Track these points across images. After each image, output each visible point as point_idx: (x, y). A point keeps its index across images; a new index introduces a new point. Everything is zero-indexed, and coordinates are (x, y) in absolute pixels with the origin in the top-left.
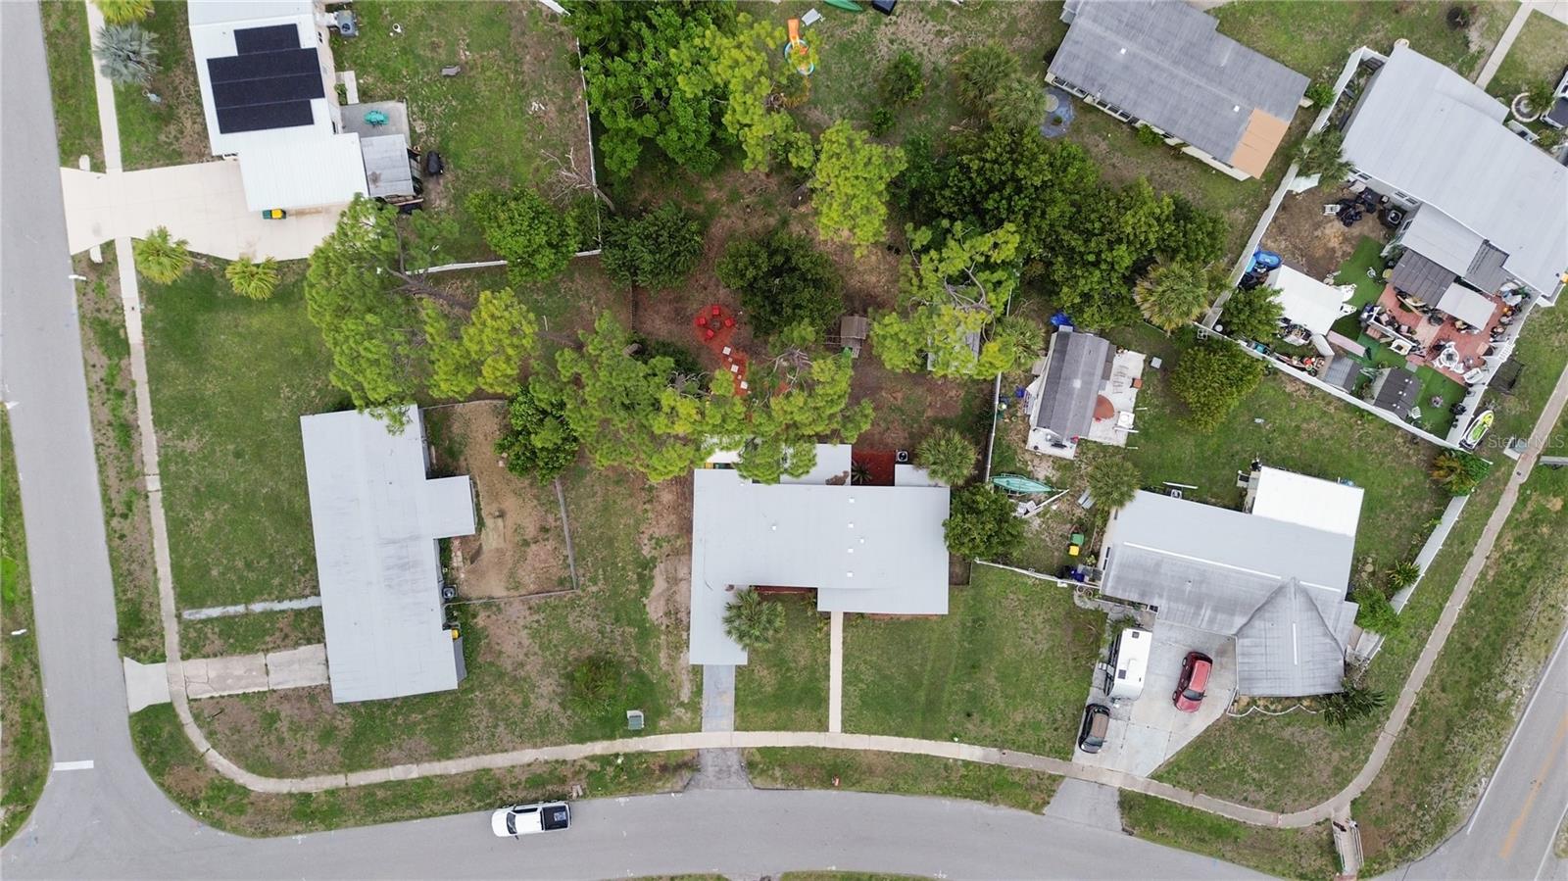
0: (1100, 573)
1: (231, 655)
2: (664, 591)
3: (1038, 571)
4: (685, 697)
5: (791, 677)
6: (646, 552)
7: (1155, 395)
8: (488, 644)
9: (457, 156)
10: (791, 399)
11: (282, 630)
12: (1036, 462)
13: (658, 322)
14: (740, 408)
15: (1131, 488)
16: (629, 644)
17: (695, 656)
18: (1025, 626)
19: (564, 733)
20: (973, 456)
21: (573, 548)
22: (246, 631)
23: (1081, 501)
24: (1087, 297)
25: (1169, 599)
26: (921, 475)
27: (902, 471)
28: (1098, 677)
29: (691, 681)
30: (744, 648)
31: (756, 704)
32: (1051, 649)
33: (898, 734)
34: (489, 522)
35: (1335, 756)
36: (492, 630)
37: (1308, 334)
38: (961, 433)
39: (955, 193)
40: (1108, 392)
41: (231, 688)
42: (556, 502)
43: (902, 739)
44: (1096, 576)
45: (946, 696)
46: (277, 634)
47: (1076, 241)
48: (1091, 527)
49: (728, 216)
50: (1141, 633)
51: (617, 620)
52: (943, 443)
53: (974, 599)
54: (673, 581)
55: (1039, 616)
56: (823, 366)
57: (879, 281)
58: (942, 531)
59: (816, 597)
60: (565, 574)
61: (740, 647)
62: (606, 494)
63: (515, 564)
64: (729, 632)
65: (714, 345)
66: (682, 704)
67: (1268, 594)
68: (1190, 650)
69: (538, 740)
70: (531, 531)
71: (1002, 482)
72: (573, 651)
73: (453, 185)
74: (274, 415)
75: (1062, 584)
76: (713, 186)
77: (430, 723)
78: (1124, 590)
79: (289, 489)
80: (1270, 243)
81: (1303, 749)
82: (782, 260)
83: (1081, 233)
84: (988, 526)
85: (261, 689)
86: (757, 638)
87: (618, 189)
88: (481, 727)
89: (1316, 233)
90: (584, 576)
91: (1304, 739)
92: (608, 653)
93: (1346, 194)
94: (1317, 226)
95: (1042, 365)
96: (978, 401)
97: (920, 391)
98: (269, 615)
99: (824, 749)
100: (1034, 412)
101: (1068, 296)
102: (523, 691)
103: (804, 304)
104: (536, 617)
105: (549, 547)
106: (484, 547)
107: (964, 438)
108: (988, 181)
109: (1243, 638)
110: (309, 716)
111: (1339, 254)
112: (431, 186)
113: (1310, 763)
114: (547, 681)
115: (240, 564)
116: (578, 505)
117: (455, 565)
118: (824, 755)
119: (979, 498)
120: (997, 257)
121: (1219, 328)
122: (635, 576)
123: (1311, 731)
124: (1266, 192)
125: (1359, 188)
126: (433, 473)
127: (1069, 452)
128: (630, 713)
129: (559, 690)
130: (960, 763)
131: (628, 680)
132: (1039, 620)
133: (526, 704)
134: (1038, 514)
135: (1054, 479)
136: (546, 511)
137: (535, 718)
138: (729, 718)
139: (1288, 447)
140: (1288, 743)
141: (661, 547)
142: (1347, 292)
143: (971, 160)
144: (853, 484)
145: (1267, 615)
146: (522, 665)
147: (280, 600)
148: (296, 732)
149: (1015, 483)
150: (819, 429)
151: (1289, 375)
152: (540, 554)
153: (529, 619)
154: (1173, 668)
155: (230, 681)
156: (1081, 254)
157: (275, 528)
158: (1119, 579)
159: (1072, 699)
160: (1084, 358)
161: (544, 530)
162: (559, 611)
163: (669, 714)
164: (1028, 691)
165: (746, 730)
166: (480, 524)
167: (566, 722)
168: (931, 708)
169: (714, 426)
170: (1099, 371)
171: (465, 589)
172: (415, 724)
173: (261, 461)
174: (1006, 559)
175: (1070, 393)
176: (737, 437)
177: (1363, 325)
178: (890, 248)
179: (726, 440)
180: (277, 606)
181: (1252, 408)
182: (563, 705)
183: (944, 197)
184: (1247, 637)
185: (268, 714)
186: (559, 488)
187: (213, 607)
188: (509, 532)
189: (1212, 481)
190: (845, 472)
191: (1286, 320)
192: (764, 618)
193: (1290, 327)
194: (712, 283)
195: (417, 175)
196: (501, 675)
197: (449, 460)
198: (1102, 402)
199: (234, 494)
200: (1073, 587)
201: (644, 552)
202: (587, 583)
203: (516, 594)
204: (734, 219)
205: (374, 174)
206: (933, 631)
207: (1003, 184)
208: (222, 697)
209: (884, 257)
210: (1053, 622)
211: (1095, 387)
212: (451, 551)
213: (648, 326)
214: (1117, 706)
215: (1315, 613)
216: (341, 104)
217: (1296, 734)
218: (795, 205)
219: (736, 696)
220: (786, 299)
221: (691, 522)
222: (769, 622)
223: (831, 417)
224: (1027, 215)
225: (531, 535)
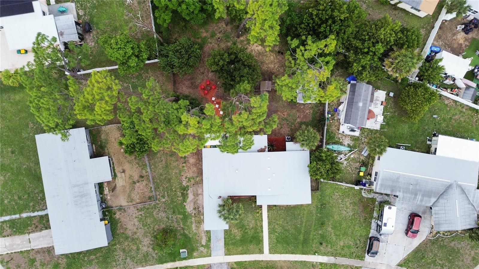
0: (373, 183)
1: (15, 235)
2: (193, 199)
3: (347, 183)
4: (204, 242)
5: (247, 232)
6: (184, 183)
7: (391, 108)
8: (121, 225)
9: (97, 24)
10: (241, 115)
11: (35, 224)
12: (344, 138)
13: (184, 89)
14: (218, 121)
15: (385, 147)
16: (179, 222)
17: (206, 226)
18: (343, 206)
19: (155, 260)
20: (319, 137)
21: (154, 183)
22: (20, 225)
23: (363, 153)
24: (364, 67)
25: (403, 192)
26: (297, 146)
27: (289, 145)
28: (374, 225)
29: (206, 236)
30: (227, 223)
31: (233, 244)
32: (354, 214)
33: (292, 253)
34: (119, 175)
35: (473, 252)
36: (122, 219)
37: (454, 80)
38: (312, 128)
39: (306, 26)
40: (372, 108)
41: (15, 249)
42: (146, 165)
43: (294, 255)
44: (371, 184)
45: (311, 236)
46: (33, 226)
47: (359, 44)
48: (367, 163)
49: (211, 43)
50: (392, 207)
51: (174, 212)
52: (306, 132)
53: (321, 196)
54: (196, 195)
55: (348, 201)
56: (255, 100)
57: (274, 67)
58: (308, 169)
59: (256, 199)
60: (151, 195)
61: (225, 222)
62: (167, 161)
63: (131, 191)
64: (220, 217)
65: (208, 97)
66: (202, 246)
67: (445, 188)
68: (411, 212)
69: (144, 264)
70: (136, 178)
71: (330, 147)
72: (156, 226)
73: (96, 36)
74: (27, 135)
75: (357, 188)
76: (204, 31)
77: (98, 259)
78: (384, 190)
79: (35, 165)
80: (435, 43)
81: (459, 250)
82: (234, 57)
83: (360, 40)
84: (327, 166)
85: (28, 249)
86: (232, 219)
87: (164, 34)
88: (120, 259)
89: (454, 38)
90: (159, 195)
91: (460, 246)
92: (171, 226)
93: (465, 21)
94: (454, 35)
95: (345, 98)
96: (318, 114)
97: (294, 111)
98: (29, 218)
99: (262, 261)
100: (342, 117)
101: (356, 67)
102: (136, 244)
103: (245, 75)
104: (140, 213)
105: (144, 184)
106: (117, 185)
107: (314, 129)
108: (320, 19)
109: (435, 207)
110: (48, 259)
111: (464, 46)
112: (87, 37)
113: (462, 256)
114: (146, 239)
115: (16, 198)
116: (155, 166)
117: (105, 193)
118: (262, 263)
119: (323, 155)
120: (327, 51)
121: (417, 79)
122: (180, 194)
123: (462, 243)
124: (432, 22)
125: (471, 17)
126: (94, 155)
127: (357, 133)
128: (181, 251)
129: (152, 243)
130: (318, 263)
131: (180, 237)
132: (348, 203)
133: (138, 249)
134: (345, 160)
135: (351, 145)
136: (142, 169)
137: (142, 255)
138: (222, 250)
139: (447, 126)
140: (453, 248)
141: (190, 181)
142: (468, 61)
143: (313, 11)
144: (269, 151)
145: (445, 197)
146: (136, 233)
147: (33, 211)
148: (43, 266)
149: (335, 147)
150: (255, 128)
151: (446, 97)
152: (141, 186)
153: (138, 214)
154: (405, 221)
155: (14, 246)
156: (361, 49)
157: (30, 182)
158: (382, 185)
159: (363, 235)
160: (363, 93)
161: (142, 177)
162: (150, 210)
163: (198, 250)
164: (345, 233)
165: (230, 255)
166: (114, 176)
167: (155, 255)
168: (306, 241)
169: (207, 129)
170: (369, 99)
171: (110, 203)
172: (92, 260)
173: (22, 154)
174: (333, 179)
175: (358, 108)
176: (218, 134)
177: (476, 74)
178: (279, 52)
179: (213, 135)
180: (32, 214)
181: (432, 112)
182: (153, 249)
183: (301, 28)
184: (437, 206)
185: (31, 259)
186: (146, 159)
187: (6, 216)
188: (127, 178)
189: (416, 142)
190: (265, 147)
191: (446, 74)
192: (235, 211)
193: (447, 77)
194: (206, 71)
195: (80, 32)
196: (127, 238)
197: (101, 150)
198: (370, 112)
199: (12, 169)
200: (362, 189)
201: (184, 184)
202: (161, 198)
203: (131, 204)
204: (213, 44)
205: (61, 32)
206: (305, 210)
207: (327, 20)
208: (12, 253)
209: (276, 57)
210: (354, 204)
211: (368, 106)
212: (103, 187)
213: (180, 90)
214: (383, 237)
215: (465, 195)
216: (48, 5)
217: (456, 244)
218: (238, 37)
219: (225, 241)
220: (236, 74)
221: (202, 170)
222: (237, 211)
223: (260, 122)
224: (338, 33)
225: (136, 179)
